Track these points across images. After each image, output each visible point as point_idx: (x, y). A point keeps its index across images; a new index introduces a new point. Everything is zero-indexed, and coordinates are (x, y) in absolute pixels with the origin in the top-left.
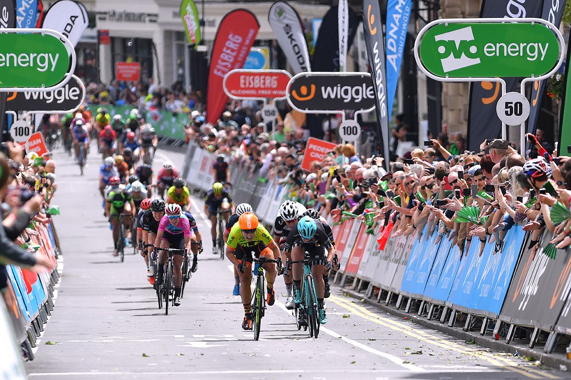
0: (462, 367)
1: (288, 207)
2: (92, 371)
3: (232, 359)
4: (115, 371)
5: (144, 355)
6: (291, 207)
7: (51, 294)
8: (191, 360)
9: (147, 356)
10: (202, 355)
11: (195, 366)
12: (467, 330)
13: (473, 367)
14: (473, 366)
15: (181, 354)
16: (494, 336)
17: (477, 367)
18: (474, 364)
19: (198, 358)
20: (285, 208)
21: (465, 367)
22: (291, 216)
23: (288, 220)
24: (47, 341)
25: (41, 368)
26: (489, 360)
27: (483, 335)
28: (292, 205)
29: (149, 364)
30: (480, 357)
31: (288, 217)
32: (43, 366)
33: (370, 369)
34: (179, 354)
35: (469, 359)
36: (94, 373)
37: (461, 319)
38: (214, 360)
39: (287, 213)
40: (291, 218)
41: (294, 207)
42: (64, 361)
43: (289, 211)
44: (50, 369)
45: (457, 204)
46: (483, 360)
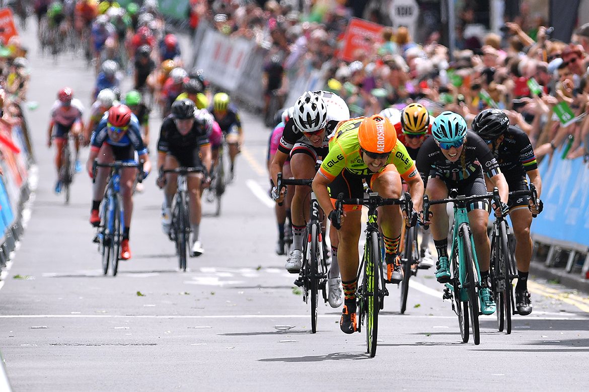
0: (543, 313)
1: (308, 107)
2: (73, 313)
3: (251, 300)
4: (102, 314)
5: (139, 294)
6: (314, 107)
7: (20, 216)
8: (199, 300)
9: (142, 295)
10: (213, 294)
11: (203, 308)
12: (549, 266)
13: (557, 314)
14: (558, 312)
15: (186, 293)
16: (583, 274)
17: (562, 314)
18: (558, 310)
19: (208, 298)
20: (302, 109)
21: (546, 313)
22: (313, 125)
23: (306, 130)
24: (15, 274)
25: (8, 309)
26: (577, 305)
27: (569, 272)
28: (315, 102)
29: (144, 305)
30: (566, 300)
31: (307, 126)
32: (10, 306)
33: (426, 315)
34: (183, 293)
35: (551, 303)
36: (75, 315)
37: (543, 252)
38: (228, 301)
39: (305, 119)
40: (314, 128)
41: (319, 107)
42: (38, 301)
43: (308, 114)
44: (19, 309)
45: (539, 106)
46: (569, 305)
